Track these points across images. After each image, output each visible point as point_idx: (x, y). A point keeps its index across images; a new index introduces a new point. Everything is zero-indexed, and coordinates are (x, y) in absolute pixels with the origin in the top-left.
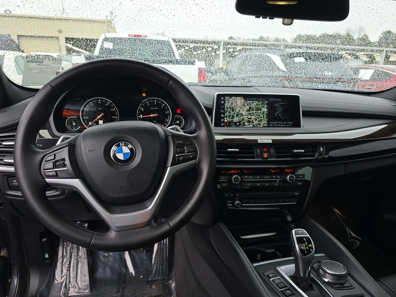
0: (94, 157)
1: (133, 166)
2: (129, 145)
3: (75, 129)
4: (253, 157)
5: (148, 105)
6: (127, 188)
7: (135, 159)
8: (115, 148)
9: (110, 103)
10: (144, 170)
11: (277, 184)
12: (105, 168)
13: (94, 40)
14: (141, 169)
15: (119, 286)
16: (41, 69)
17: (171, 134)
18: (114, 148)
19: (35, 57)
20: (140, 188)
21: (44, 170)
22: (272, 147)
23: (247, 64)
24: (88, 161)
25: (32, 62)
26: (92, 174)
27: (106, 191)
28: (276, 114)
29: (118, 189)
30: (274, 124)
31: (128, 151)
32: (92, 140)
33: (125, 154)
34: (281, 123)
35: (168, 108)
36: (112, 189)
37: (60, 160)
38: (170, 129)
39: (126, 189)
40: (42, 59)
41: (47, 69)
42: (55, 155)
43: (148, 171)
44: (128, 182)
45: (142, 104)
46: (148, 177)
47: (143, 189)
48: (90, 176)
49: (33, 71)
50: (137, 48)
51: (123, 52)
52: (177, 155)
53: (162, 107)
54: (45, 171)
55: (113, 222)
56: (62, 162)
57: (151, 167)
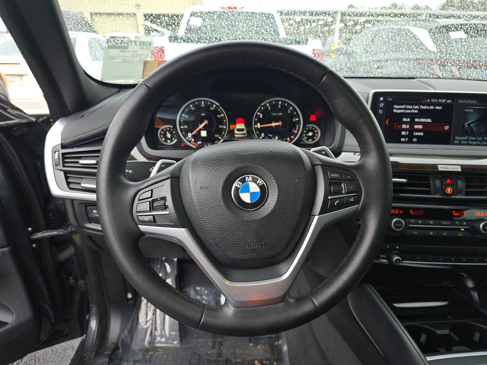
0: (208, 198)
1: (265, 214)
2: (259, 180)
3: (170, 143)
4: (428, 193)
5: (269, 109)
6: (254, 246)
7: (267, 203)
8: (239, 184)
9: (216, 107)
10: (280, 219)
11: (460, 235)
12: (224, 215)
13: (197, 13)
14: (276, 219)
15: (214, 340)
16: (126, 58)
17: (320, 163)
18: (236, 185)
19: (118, 40)
20: (273, 247)
21: (137, 212)
22: (460, 177)
23: (413, 44)
24: (200, 203)
25: (114, 47)
26: (205, 223)
27: (224, 249)
28: (467, 124)
29: (241, 247)
30: (462, 140)
31: (258, 190)
32: (205, 172)
33: (253, 195)
34: (474, 139)
35: (297, 113)
36: (233, 247)
37: (159, 199)
38: (315, 152)
39: (252, 248)
40: (127, 44)
41: (132, 58)
42: (152, 190)
43: (286, 222)
44: (256, 237)
45: (261, 108)
46: (286, 231)
47: (278, 249)
48: (201, 225)
49: (115, 60)
50: (254, 23)
51: (233, 30)
52: (329, 198)
53: (289, 112)
54: (138, 214)
55: (232, 294)
56: (162, 202)
57: (291, 215)
